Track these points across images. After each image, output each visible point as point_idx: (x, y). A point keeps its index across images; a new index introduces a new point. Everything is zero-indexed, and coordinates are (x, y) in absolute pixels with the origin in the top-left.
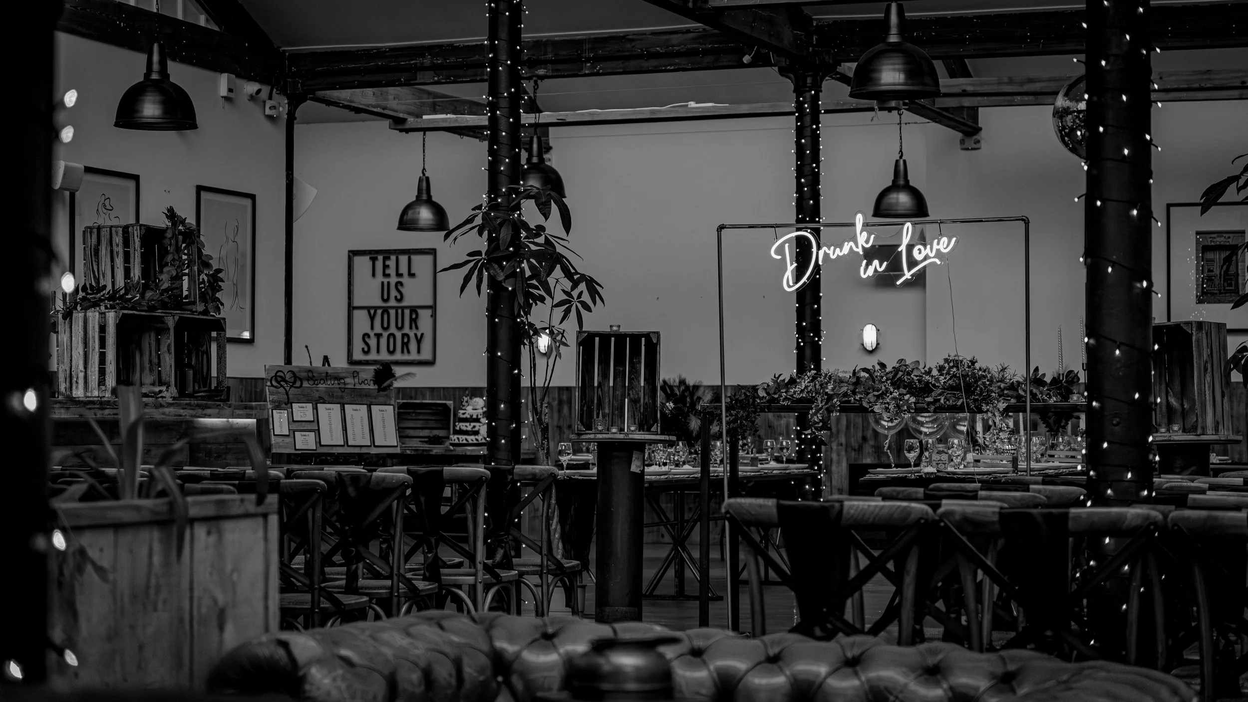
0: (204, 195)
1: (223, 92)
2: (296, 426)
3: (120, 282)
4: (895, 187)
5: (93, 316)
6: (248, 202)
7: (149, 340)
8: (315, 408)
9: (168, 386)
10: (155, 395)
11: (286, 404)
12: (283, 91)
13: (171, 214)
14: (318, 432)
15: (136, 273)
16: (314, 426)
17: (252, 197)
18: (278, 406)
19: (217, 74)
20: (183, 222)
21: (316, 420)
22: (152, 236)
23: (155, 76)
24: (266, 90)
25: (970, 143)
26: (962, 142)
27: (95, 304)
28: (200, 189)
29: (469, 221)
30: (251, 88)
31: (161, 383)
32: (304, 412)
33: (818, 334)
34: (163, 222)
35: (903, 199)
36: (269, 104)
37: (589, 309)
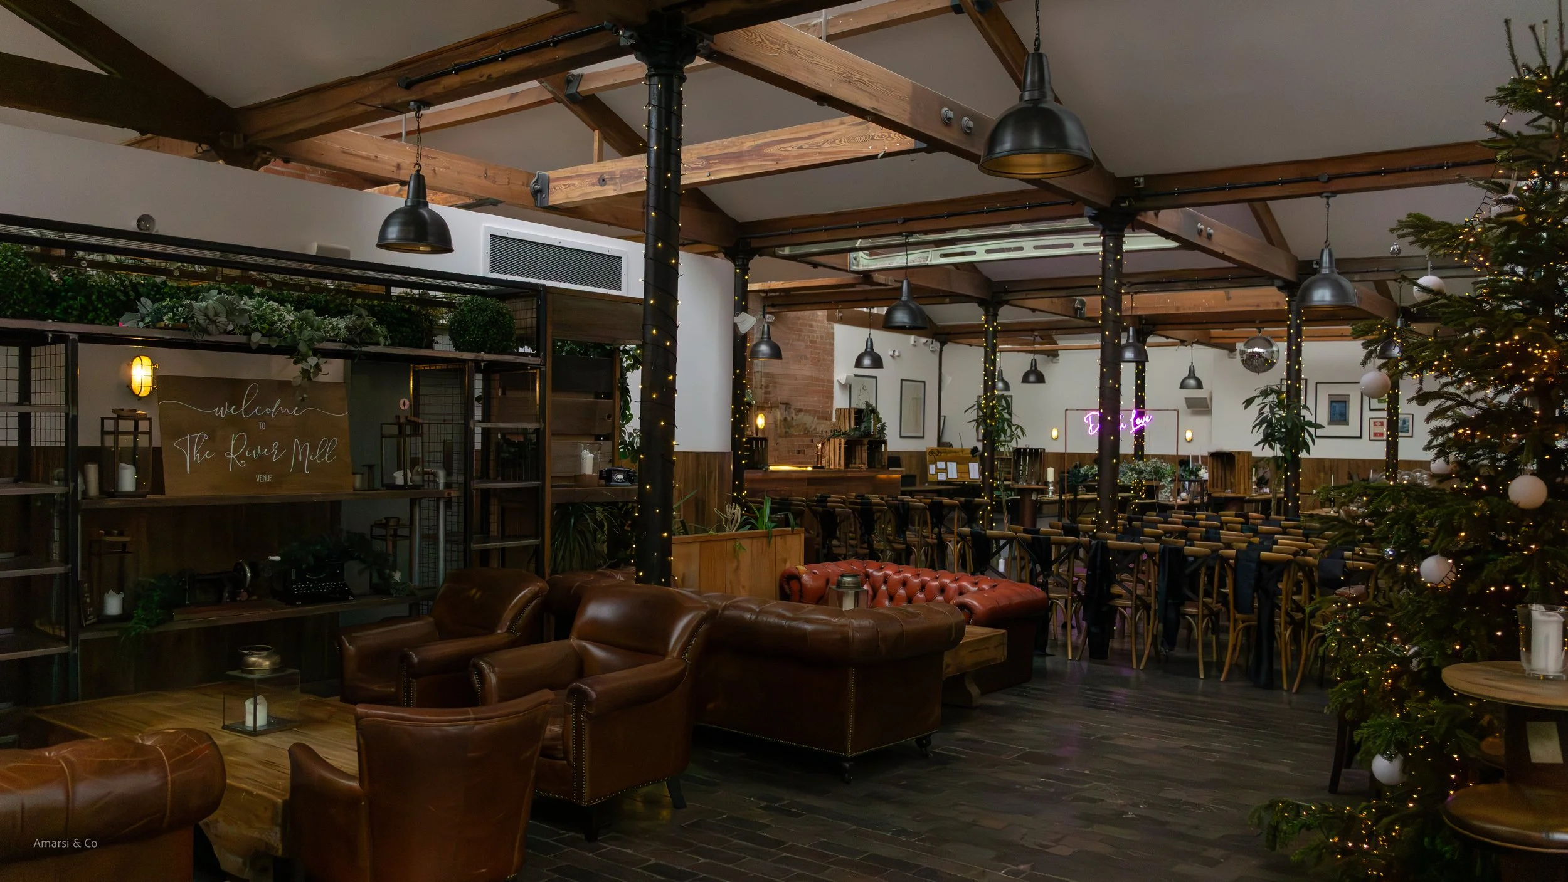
0: (904, 382)
1: (912, 342)
2: (938, 471)
3: (847, 428)
4: (1189, 377)
5: (837, 441)
6: (923, 384)
7: (858, 448)
8: (946, 464)
9: (864, 464)
10: (859, 468)
11: (935, 462)
12: (937, 340)
13: (867, 404)
14: (947, 473)
15: (853, 425)
16: (945, 471)
17: (924, 382)
18: (932, 463)
19: (909, 336)
20: (872, 406)
21: (946, 469)
22: (859, 412)
23: (869, 350)
24: (930, 340)
25: (1231, 355)
26: (1229, 355)
27: (838, 436)
28: (902, 380)
29: (973, 407)
30: (924, 340)
31: (862, 463)
32: (941, 465)
33: (1143, 439)
34: (863, 407)
35: (1192, 382)
36: (931, 346)
37: (1020, 438)
